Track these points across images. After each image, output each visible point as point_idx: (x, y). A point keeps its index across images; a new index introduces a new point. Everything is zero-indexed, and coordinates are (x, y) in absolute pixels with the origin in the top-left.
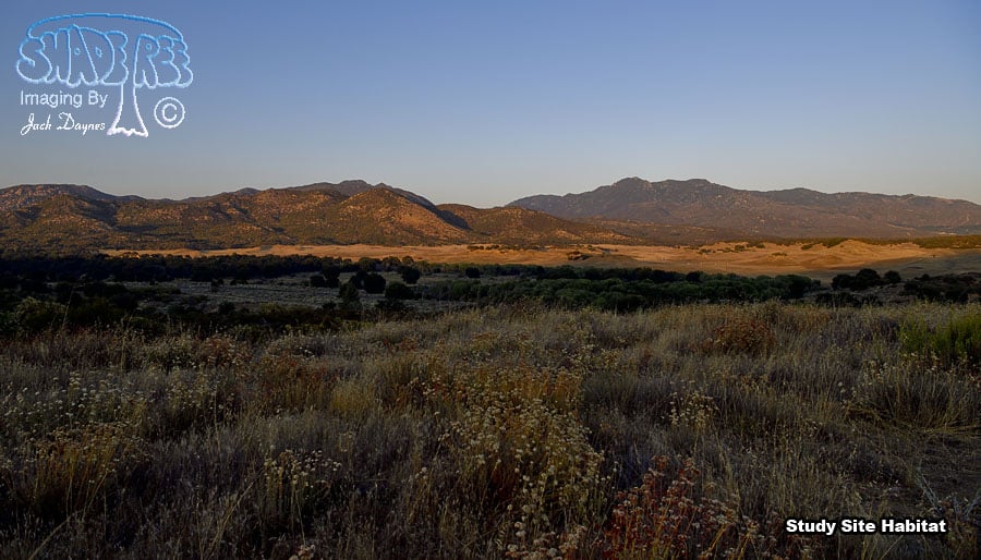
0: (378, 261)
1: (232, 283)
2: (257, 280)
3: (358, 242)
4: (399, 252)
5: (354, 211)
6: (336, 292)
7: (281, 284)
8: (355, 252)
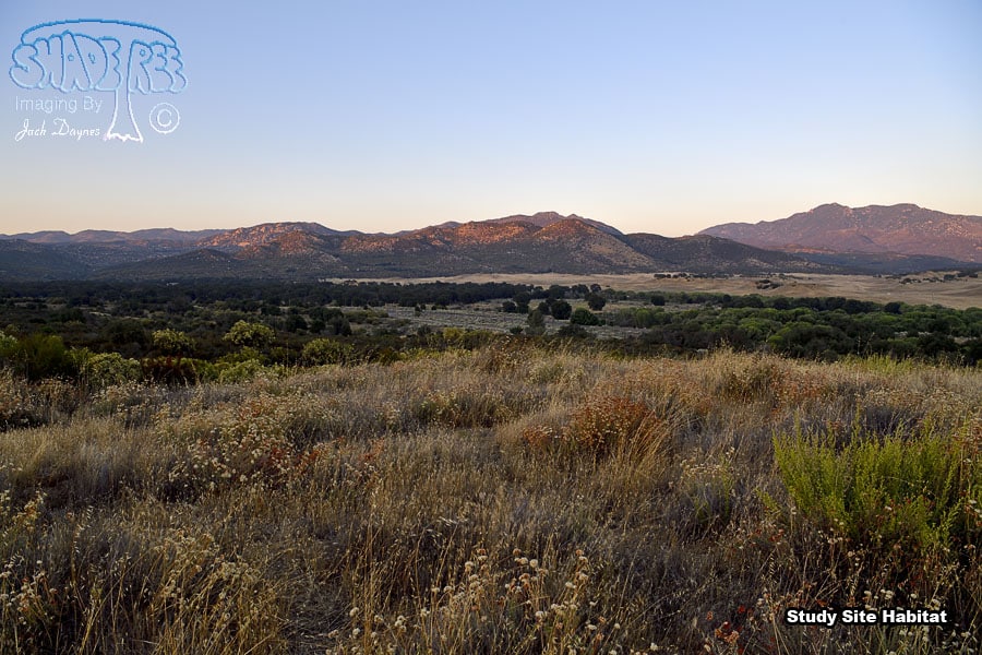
0: (567, 288)
1: (434, 308)
2: (455, 306)
3: (549, 271)
4: (587, 280)
5: (547, 241)
6: (525, 317)
7: (477, 309)
8: (546, 280)
